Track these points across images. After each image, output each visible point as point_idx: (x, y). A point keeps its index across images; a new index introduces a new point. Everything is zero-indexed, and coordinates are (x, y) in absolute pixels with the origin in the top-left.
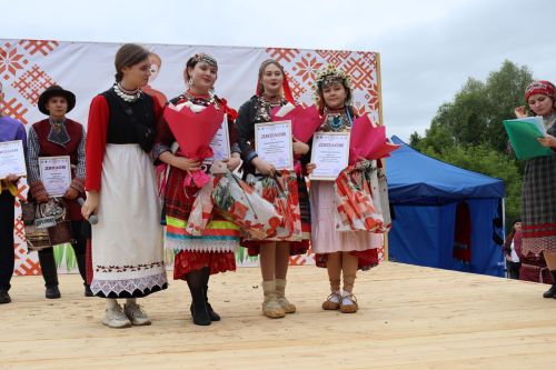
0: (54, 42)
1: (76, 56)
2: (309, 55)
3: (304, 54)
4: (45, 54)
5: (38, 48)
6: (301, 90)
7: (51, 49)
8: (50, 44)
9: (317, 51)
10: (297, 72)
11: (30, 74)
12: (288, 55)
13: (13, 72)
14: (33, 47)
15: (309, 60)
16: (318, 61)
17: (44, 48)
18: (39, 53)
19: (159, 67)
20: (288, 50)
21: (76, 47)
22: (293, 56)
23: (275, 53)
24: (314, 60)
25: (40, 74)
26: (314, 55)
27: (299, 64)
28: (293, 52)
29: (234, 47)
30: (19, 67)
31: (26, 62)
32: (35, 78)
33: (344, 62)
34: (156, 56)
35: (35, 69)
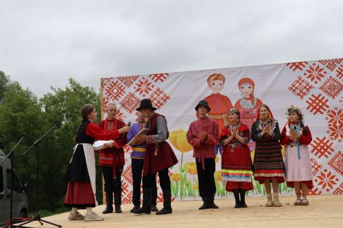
0: (166, 74)
1: (178, 81)
2: (314, 64)
3: (311, 64)
4: (162, 81)
5: (159, 78)
6: (310, 87)
7: (165, 78)
8: (165, 75)
9: (319, 61)
10: (307, 76)
11: (156, 93)
12: (301, 66)
13: (147, 92)
14: (156, 78)
15: (314, 67)
16: (321, 68)
17: (162, 78)
18: (159, 80)
19: (224, 81)
20: (300, 63)
21: (178, 75)
22: (304, 66)
23: (292, 66)
24: (318, 67)
25: (161, 92)
26: (318, 64)
27: (308, 71)
28: (304, 64)
29: (267, 65)
30: (150, 89)
31: (153, 86)
32: (158, 95)
33: (338, 66)
34: (222, 76)
35: (158, 90)
